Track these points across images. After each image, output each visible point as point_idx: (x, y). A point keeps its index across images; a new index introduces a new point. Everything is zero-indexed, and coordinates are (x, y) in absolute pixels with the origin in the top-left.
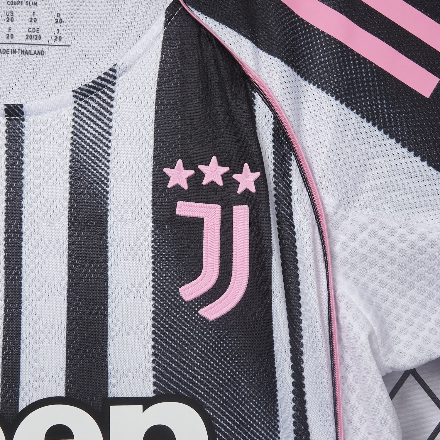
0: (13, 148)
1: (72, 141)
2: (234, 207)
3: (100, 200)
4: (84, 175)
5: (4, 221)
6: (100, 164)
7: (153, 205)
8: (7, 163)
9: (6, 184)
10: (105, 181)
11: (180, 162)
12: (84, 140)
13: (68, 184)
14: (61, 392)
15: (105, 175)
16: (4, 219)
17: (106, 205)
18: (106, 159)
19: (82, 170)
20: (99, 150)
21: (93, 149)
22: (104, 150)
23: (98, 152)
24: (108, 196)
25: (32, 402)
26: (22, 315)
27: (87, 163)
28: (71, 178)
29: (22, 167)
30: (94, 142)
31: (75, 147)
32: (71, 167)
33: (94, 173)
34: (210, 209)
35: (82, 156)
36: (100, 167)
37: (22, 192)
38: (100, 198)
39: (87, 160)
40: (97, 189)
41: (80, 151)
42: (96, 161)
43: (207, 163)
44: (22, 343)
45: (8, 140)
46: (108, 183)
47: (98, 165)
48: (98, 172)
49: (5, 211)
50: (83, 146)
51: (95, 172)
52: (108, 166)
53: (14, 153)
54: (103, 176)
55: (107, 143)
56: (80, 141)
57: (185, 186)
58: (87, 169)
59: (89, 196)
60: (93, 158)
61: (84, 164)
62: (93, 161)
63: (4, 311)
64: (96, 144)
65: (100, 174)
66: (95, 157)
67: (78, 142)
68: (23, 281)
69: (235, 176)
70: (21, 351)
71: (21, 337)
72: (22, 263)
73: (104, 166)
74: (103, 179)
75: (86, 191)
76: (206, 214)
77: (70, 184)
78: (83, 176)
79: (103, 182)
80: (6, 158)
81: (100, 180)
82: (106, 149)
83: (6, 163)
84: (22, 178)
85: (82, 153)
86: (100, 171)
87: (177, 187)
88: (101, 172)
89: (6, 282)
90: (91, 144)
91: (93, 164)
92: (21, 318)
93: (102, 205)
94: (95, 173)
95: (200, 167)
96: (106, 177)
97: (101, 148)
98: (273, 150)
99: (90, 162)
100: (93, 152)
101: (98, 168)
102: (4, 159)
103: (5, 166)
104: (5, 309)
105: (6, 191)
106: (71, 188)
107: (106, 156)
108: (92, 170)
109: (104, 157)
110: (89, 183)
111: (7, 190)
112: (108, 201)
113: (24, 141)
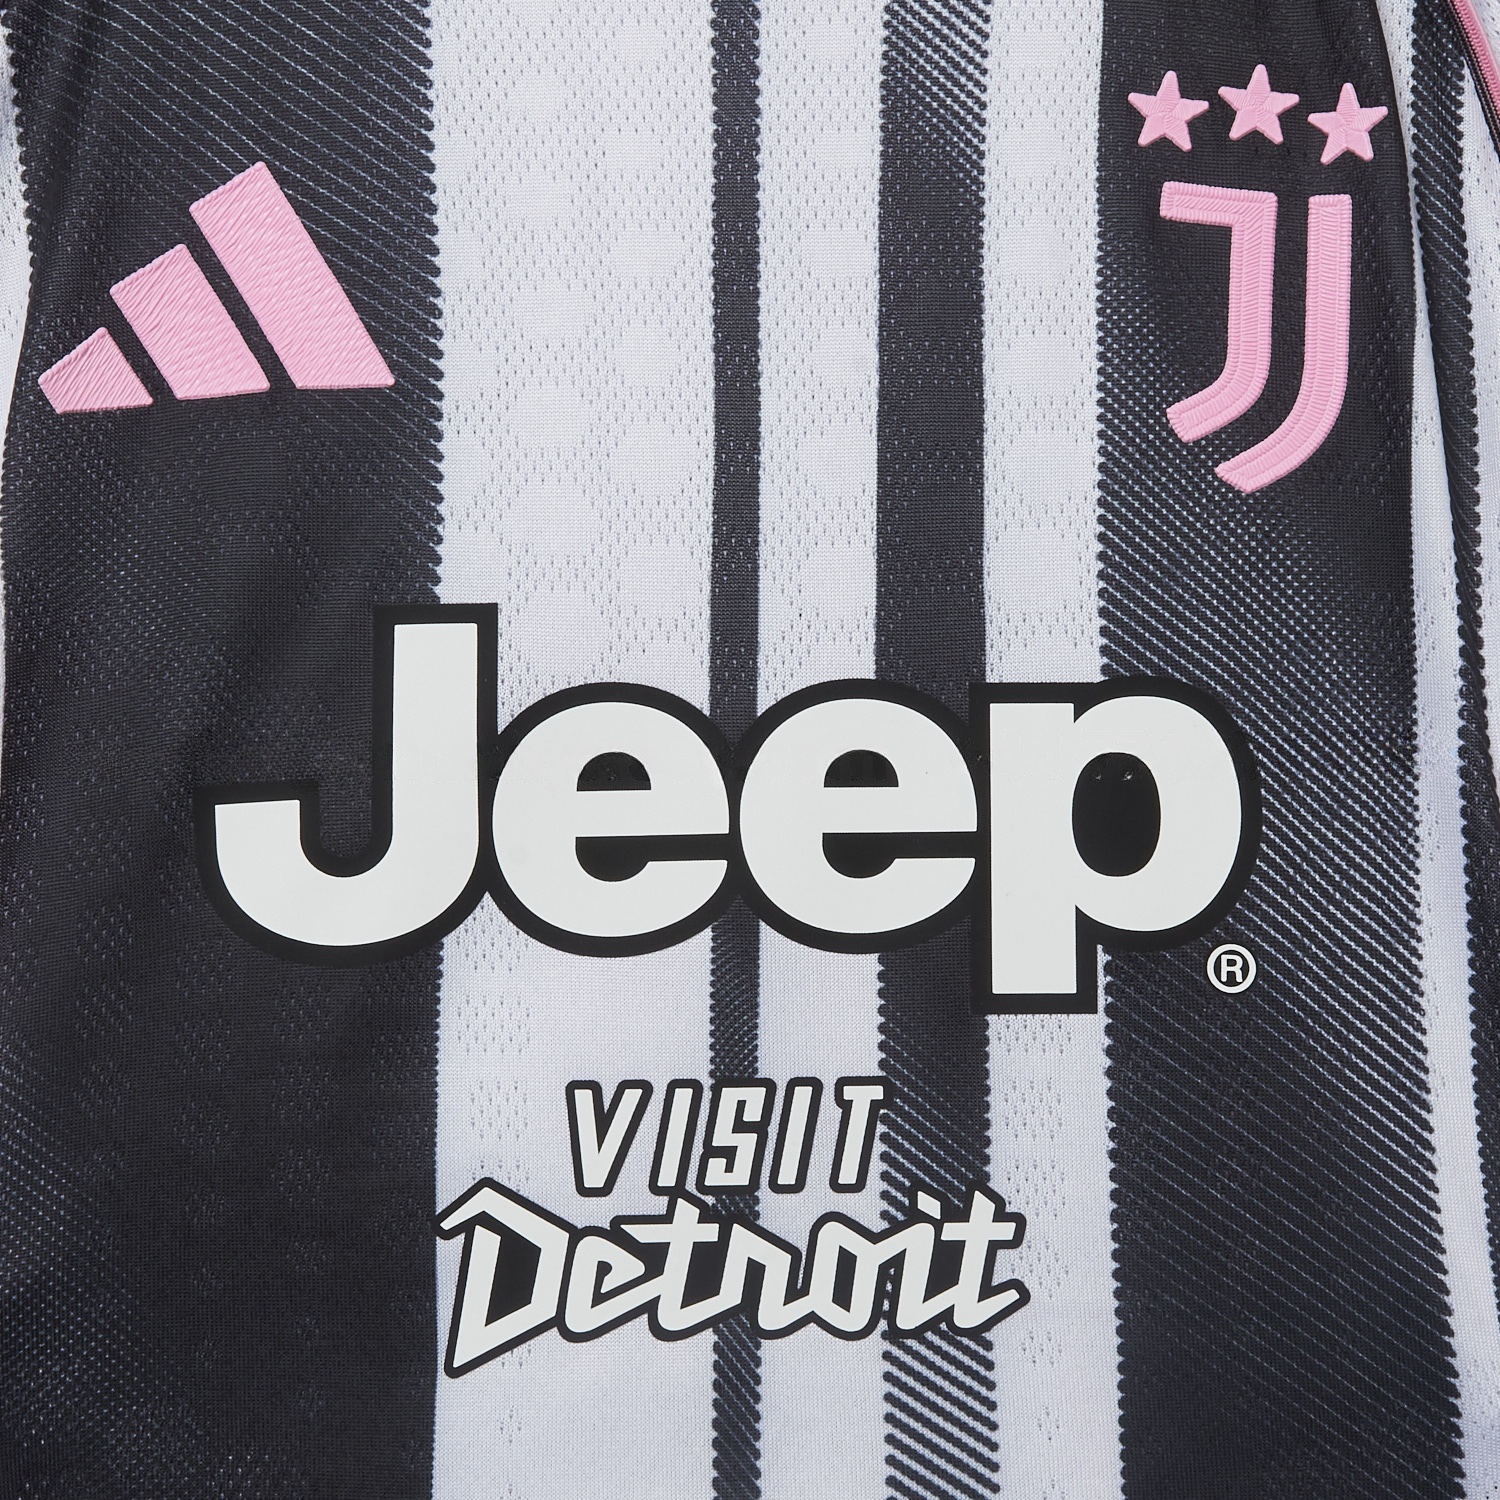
0: (733, 30)
1: (887, 17)
2: (1312, 200)
3: (961, 175)
4: (921, 108)
5: (710, 225)
6: (963, 80)
7: (1099, 190)
8: (716, 72)
9: (715, 127)
10: (976, 125)
11: (1170, 79)
12: (919, 14)
13: (877, 129)
14: (865, 667)
15: (976, 109)
16: (710, 220)
17: (979, 188)
18: (978, 66)
19: (914, 95)
20: (958, 41)
21: (944, 38)
22: (972, 43)
23: (957, 48)
24: (984, 163)
25: (792, 691)
26: (761, 469)
27: (928, 75)
28: (884, 113)
29: (757, 84)
30: (945, 21)
31: (895, 31)
32: (884, 85)
33: (945, 101)
34: (1248, 204)
35: (914, 56)
36: (962, 88)
37: (758, 150)
38: (961, 168)
39: (929, 68)
40: (954, 145)
41: (908, 42)
42: (951, 70)
43: (1242, 82)
44: (762, 543)
45: (716, 9)
46: (984, 131)
47: (956, 83)
48: (956, 99)
49: (713, 198)
50: (915, 31)
51: (949, 101)
52: (983, 85)
53: (734, 45)
54: (970, 111)
55: (980, 23)
56: (909, 18)
57: (1184, 143)
58: (928, 91)
59: (932, 163)
60: (943, 63)
61: (921, 77)
62: (943, 71)
63: (716, 460)
64: (952, 27)
65: (963, 105)
66: (950, 60)
67: (904, 18)
68: (763, 383)
69: (1315, 119)
70: (761, 563)
71: (760, 527)
72: (760, 337)
73: (972, 84)
74: (969, 118)
75: (924, 150)
76: (1237, 216)
77: (882, 130)
78: (917, 110)
79: (969, 127)
80: (714, 59)
81: (962, 121)
82: (978, 39)
83: (714, 71)
84: (757, 112)
85: (915, 48)
86: (963, 97)
87: (1164, 143)
88: (966, 99)
89: (717, 384)
90: (937, 24)
91: (942, 79)
92: (759, 478)
93: (967, 188)
94: (948, 103)
95: (1225, 92)
96: (977, 114)
97: (964, 37)
98: (1412, 52)
99: (935, 73)
100: (944, 46)
101: (956, 91)
102: (709, 60)
103: (710, 79)
104: (717, 456)
105: (715, 145)
106: (885, 142)
107: (978, 58)
108: (942, 95)
109: (971, 61)
110: (934, 128)
111: (717, 142)
112: (984, 178)
113: (759, 13)
